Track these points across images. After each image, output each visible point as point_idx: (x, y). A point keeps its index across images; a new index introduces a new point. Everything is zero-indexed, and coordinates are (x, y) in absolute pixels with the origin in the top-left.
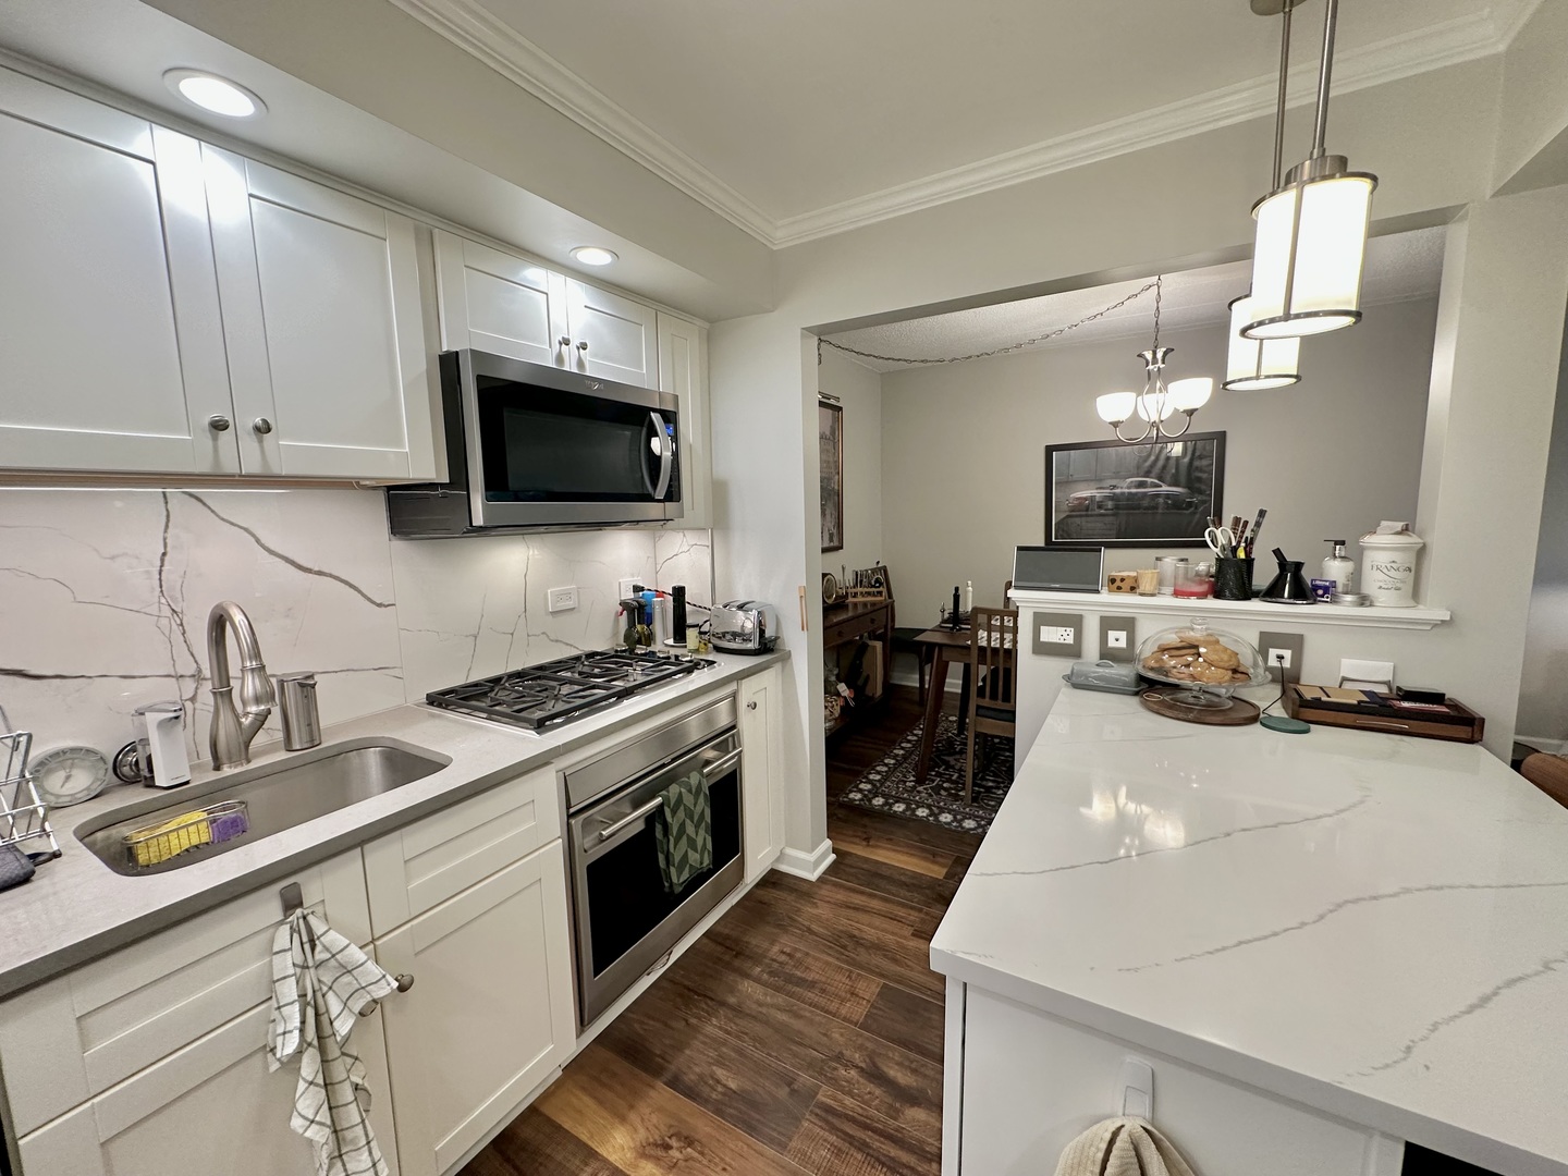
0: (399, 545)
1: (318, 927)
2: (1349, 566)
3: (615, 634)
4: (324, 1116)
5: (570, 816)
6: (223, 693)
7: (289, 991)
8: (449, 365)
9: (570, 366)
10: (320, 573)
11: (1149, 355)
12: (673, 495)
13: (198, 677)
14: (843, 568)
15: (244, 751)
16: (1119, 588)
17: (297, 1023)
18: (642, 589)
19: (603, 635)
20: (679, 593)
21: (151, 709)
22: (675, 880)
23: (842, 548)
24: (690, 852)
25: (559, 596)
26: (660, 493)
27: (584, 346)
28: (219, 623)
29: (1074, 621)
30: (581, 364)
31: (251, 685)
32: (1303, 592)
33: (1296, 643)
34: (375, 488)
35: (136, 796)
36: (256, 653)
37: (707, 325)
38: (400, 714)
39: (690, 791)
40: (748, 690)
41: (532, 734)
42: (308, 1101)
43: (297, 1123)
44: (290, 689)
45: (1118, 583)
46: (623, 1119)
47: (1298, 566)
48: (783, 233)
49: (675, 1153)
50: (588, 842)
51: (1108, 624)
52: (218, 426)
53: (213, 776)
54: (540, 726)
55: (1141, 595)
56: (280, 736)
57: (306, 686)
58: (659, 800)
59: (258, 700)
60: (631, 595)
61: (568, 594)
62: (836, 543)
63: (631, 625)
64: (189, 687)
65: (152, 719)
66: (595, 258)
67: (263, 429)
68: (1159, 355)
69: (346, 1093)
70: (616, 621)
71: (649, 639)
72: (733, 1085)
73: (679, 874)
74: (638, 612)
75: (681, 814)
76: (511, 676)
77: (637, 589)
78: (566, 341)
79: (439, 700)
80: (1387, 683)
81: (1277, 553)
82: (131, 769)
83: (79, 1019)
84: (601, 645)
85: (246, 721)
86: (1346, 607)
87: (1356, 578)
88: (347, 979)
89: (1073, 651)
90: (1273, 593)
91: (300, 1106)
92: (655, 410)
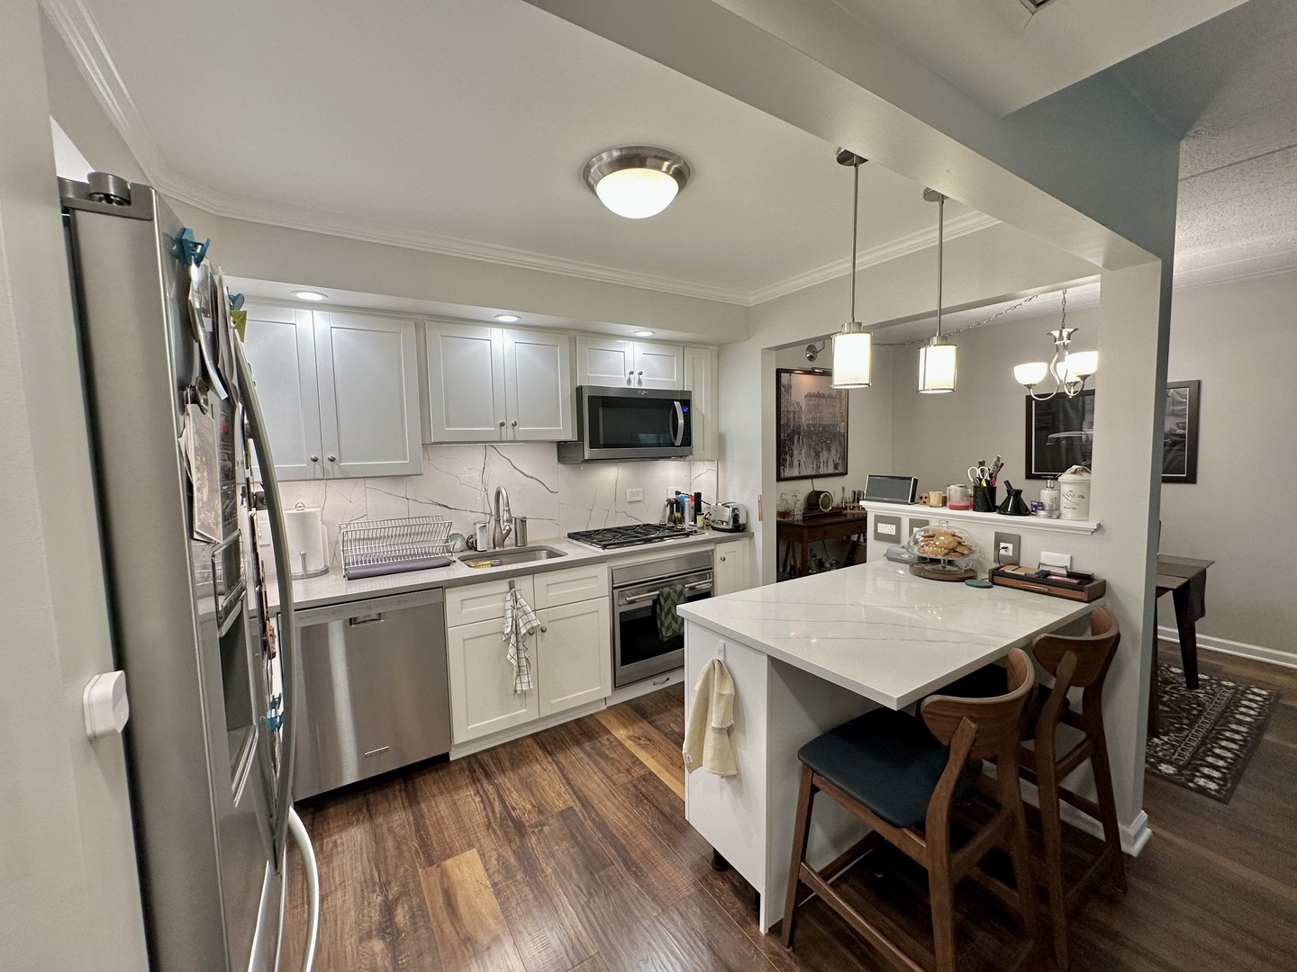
0: (561, 466)
1: (519, 597)
2: (1054, 493)
3: (663, 517)
4: (516, 657)
5: (614, 588)
6: (498, 521)
7: (509, 614)
8: (579, 390)
9: (634, 385)
10: (531, 477)
11: (1056, 334)
12: (687, 441)
13: (491, 514)
14: (843, 489)
15: (502, 544)
16: (925, 502)
17: (510, 624)
18: (680, 493)
19: (655, 515)
20: (698, 495)
21: (478, 523)
22: (664, 634)
23: (847, 474)
24: (673, 623)
25: (633, 494)
26: (678, 442)
27: (641, 373)
28: (498, 494)
29: (896, 521)
30: (640, 382)
31: (506, 516)
32: (1020, 509)
33: (1017, 541)
34: (553, 442)
35: (472, 553)
36: (508, 505)
37: (717, 348)
38: (557, 540)
39: (675, 592)
40: (721, 550)
41: (601, 550)
42: (512, 651)
43: (509, 657)
44: (518, 521)
45: (924, 499)
46: (626, 727)
47: (1018, 493)
48: (752, 299)
49: (642, 742)
50: (622, 601)
51: (914, 523)
52: (502, 425)
53: (493, 550)
54: (604, 547)
55: (931, 506)
56: (514, 541)
57: (523, 521)
58: (658, 592)
59: (507, 521)
60: (674, 497)
61: (638, 493)
62: (840, 470)
63: (672, 511)
64: (488, 516)
65: (478, 526)
66: (646, 334)
67: (514, 425)
68: (1065, 334)
69: (524, 662)
70: (665, 511)
71: (682, 520)
72: (676, 730)
73: (667, 632)
74: (676, 505)
75: (669, 602)
76: (605, 530)
77: (678, 493)
78: (632, 373)
79: (571, 536)
80: (1065, 567)
81: (1007, 483)
82: (471, 545)
83: (462, 601)
84: (655, 521)
85: (504, 532)
86: (1040, 519)
87: (1057, 501)
88: (525, 617)
89: (895, 539)
90: (1002, 510)
91: (510, 651)
92: (677, 401)
